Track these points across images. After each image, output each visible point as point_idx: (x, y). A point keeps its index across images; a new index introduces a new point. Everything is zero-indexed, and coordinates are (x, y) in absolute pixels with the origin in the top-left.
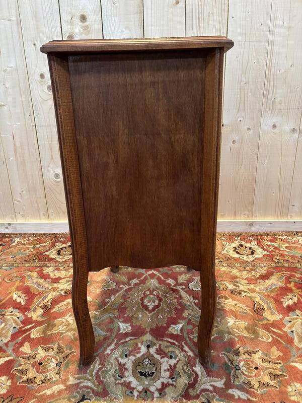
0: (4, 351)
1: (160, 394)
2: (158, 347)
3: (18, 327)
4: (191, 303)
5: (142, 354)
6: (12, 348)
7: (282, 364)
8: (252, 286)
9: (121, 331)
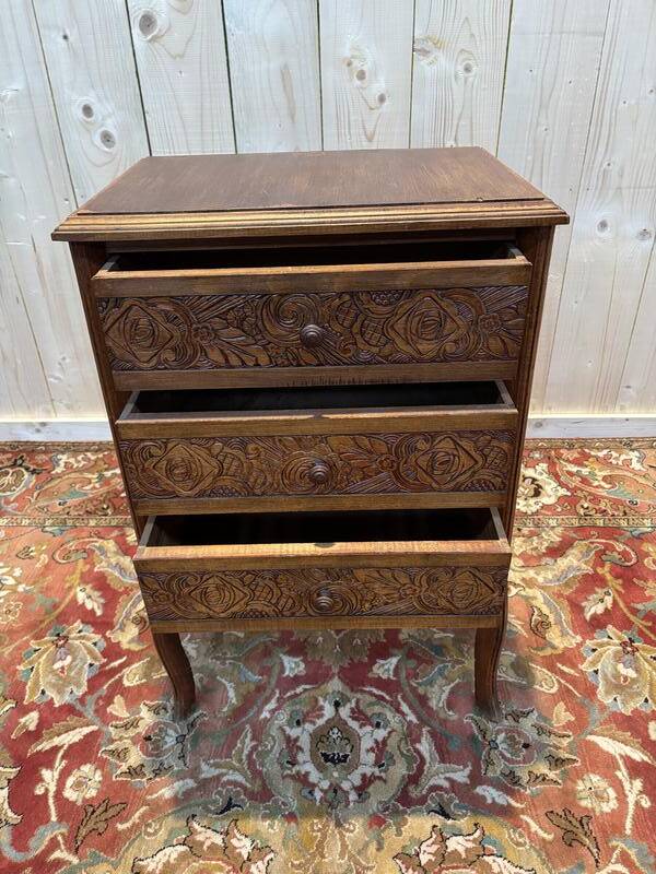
0: (80, 715)
1: (360, 795)
2: (353, 705)
3: (97, 664)
5: (325, 719)
6: (93, 707)
7: (572, 738)
8: (531, 573)
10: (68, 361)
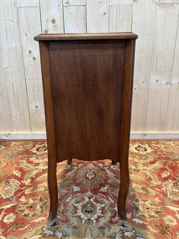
0: (11, 201)
1: (97, 221)
2: (94, 198)
3: (17, 188)
4: (112, 176)
5: (86, 201)
6: (15, 199)
7: (161, 206)
8: (145, 167)
9: (75, 190)
10: (18, 116)
